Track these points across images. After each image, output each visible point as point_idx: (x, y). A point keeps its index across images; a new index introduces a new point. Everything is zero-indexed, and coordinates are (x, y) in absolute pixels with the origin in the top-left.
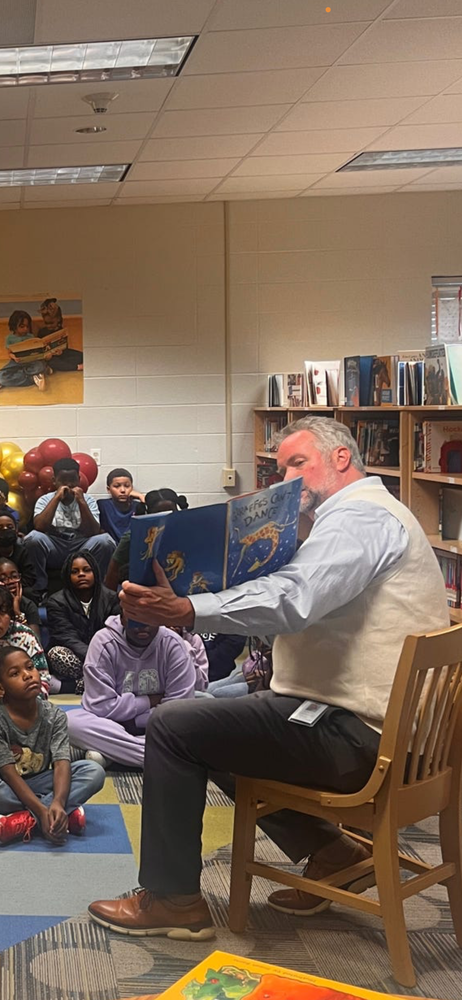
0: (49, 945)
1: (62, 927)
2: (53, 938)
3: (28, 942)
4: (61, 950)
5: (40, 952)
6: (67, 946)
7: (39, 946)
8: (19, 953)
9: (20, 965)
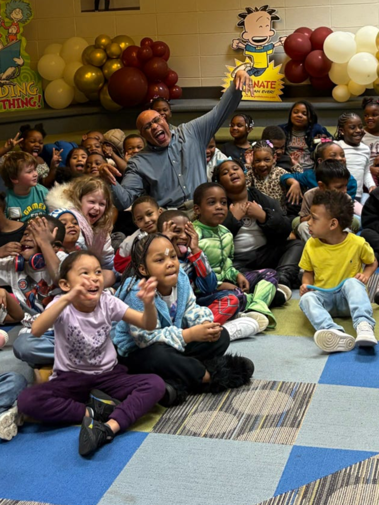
0: (352, 480)
1: (369, 462)
2: (358, 473)
3: (335, 476)
4: (360, 485)
5: (342, 486)
6: (367, 481)
7: (343, 480)
8: (324, 485)
9: (320, 498)
